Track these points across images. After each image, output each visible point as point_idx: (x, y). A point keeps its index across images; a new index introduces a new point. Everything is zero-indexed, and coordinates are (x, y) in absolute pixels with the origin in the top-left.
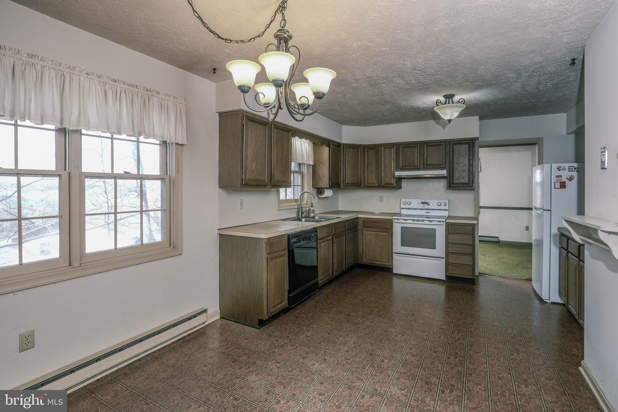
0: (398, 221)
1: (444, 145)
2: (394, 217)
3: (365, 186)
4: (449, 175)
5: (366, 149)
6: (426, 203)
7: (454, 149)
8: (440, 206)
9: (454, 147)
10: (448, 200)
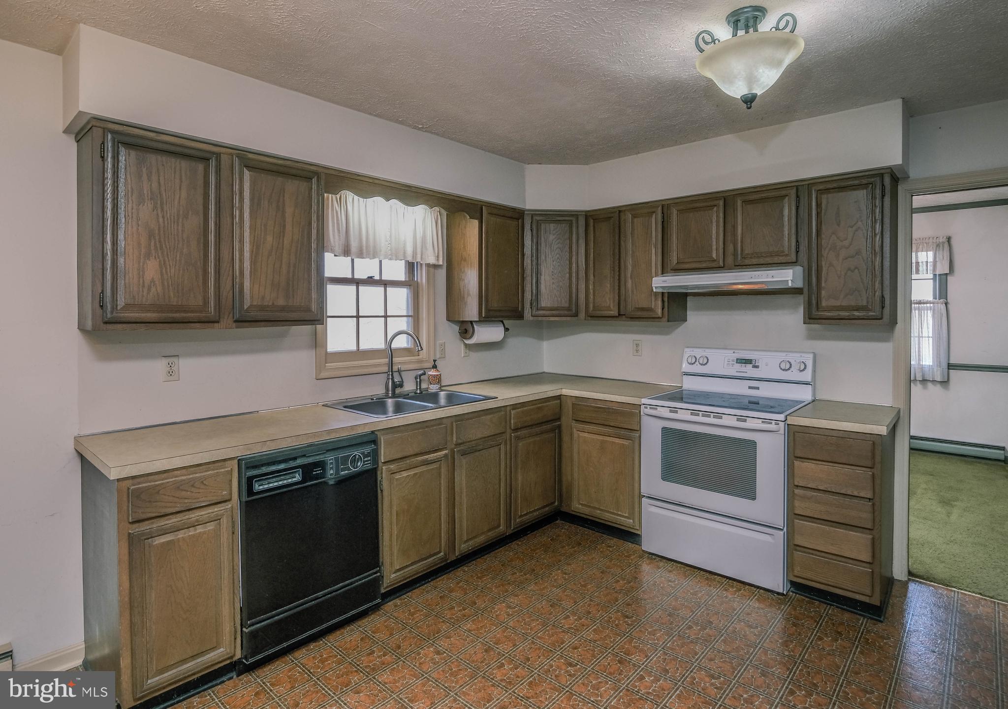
0: (653, 412)
1: (793, 196)
2: (644, 401)
3: (588, 316)
4: (810, 283)
5: (591, 222)
6: (748, 361)
7: (823, 206)
8: (786, 370)
9: (821, 198)
10: (811, 356)
